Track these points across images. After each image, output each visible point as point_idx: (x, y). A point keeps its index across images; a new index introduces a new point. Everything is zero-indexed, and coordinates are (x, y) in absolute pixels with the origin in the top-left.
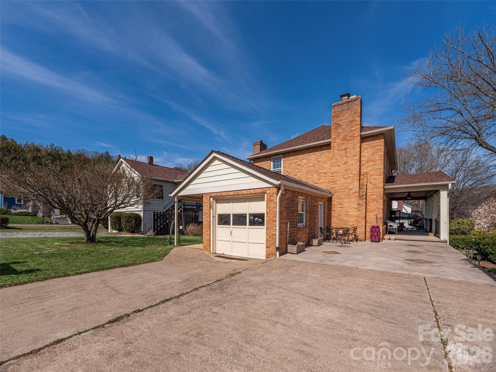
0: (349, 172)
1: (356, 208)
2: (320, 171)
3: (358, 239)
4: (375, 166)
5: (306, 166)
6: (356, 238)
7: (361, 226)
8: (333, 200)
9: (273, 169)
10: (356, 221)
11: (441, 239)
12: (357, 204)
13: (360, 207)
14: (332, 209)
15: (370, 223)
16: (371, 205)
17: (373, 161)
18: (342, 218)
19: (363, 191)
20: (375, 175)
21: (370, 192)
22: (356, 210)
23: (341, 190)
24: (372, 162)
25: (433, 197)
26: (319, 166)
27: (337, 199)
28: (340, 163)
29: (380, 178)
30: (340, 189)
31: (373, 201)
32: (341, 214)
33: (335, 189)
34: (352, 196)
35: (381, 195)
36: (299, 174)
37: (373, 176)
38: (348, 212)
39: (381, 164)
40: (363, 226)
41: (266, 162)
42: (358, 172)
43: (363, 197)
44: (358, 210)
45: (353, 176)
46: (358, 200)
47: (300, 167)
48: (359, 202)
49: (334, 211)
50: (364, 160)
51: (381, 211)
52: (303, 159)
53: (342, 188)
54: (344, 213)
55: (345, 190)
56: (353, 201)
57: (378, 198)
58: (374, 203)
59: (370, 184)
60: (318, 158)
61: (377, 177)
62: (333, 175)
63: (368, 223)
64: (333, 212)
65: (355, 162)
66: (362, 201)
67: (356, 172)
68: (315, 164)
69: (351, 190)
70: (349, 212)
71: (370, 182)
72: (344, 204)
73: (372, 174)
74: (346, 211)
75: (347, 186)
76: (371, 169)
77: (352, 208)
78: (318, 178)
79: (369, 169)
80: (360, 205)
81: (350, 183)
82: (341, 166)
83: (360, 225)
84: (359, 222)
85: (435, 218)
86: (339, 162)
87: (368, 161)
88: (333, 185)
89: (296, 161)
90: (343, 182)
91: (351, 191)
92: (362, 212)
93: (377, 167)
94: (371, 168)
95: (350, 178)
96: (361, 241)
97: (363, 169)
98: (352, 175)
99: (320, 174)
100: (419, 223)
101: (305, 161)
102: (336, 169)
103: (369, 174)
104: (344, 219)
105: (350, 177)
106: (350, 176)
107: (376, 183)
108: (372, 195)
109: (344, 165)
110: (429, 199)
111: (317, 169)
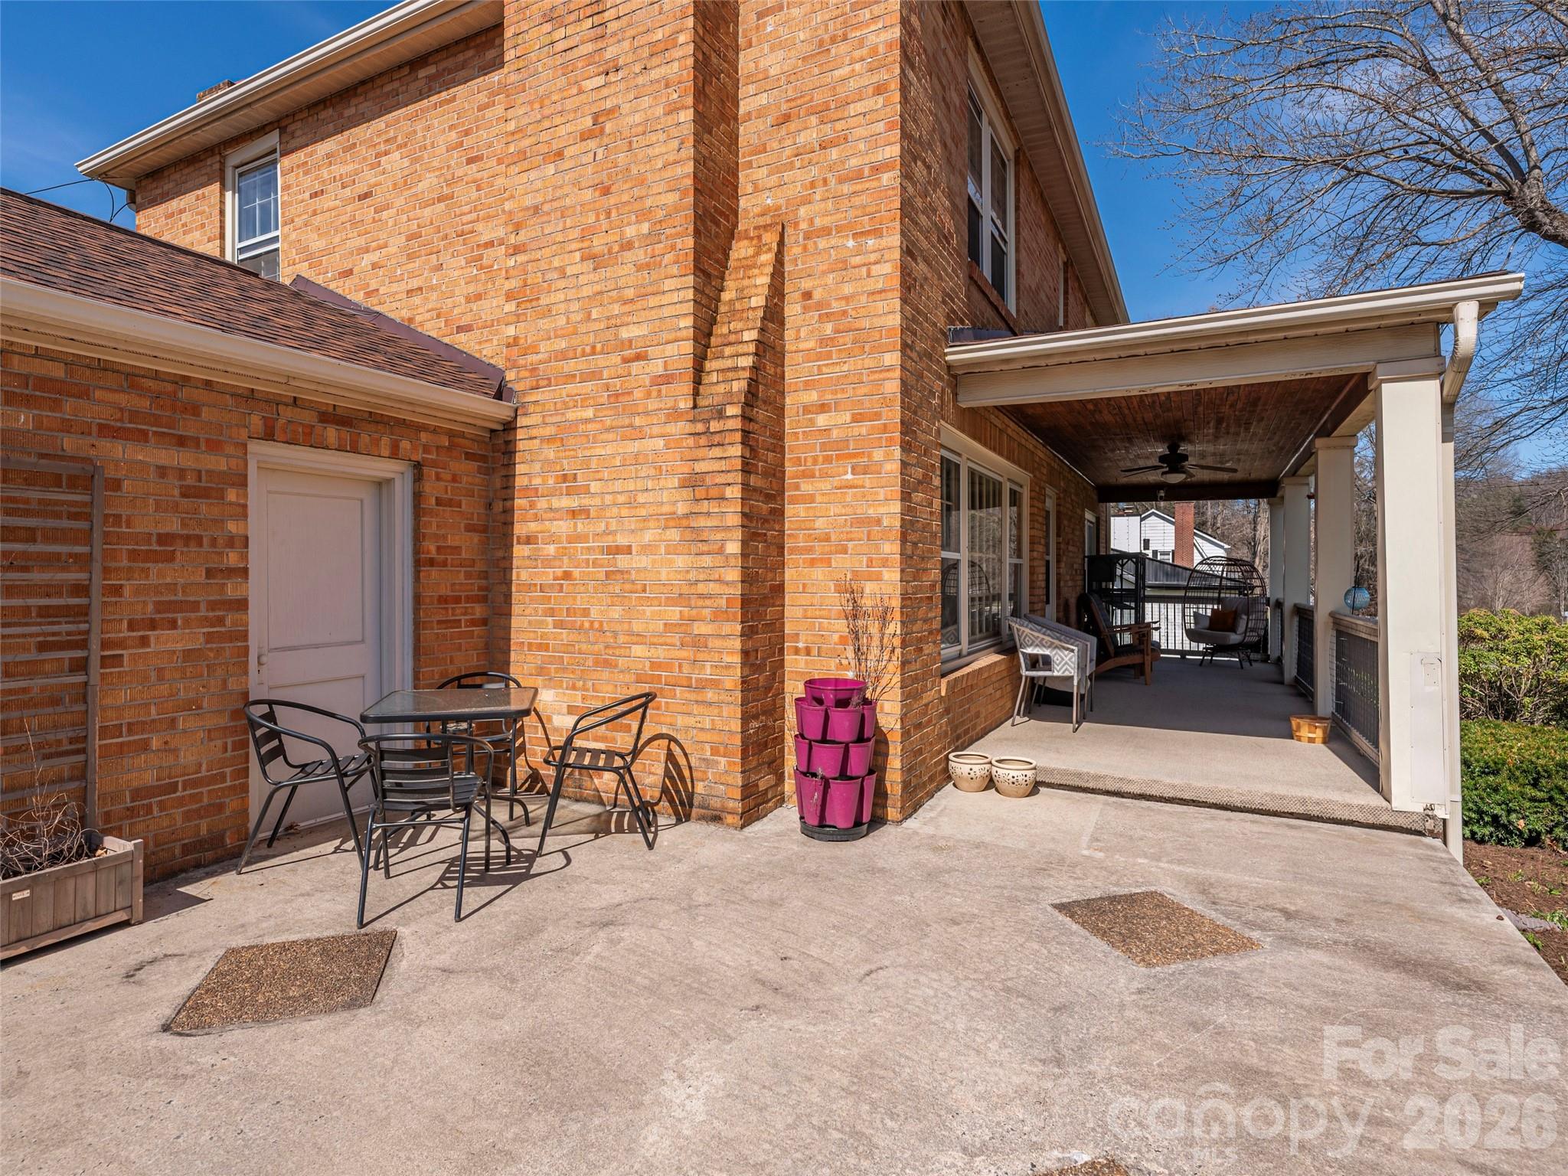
0: (625, 198)
1: (673, 520)
2: (480, 227)
3: (691, 796)
4: (834, 153)
5: (399, 202)
6: (678, 792)
7: (715, 684)
8: (521, 446)
9: (240, 241)
10: (676, 639)
11: (1397, 804)
12: (683, 486)
13: (705, 506)
14: (519, 529)
15: (808, 651)
16: (811, 499)
17: (821, 112)
18: (580, 603)
19: (729, 363)
20: (840, 229)
21: (808, 386)
22: (674, 535)
23: (570, 366)
24: (814, 120)
25: (1314, 471)
26: (474, 195)
27: (550, 440)
28: (562, 131)
29: (873, 257)
30: (563, 356)
31: (828, 460)
32: (576, 572)
33: (535, 358)
34: (646, 413)
35: (886, 402)
36: (368, 259)
37: (822, 243)
38: (617, 550)
39: (880, 127)
40: (728, 685)
41: (199, 192)
42: (684, 194)
43: (721, 415)
44: (688, 535)
45: (652, 238)
46: (691, 442)
47: (366, 212)
48: (701, 467)
49: (529, 540)
50: (761, 113)
51: (891, 548)
52: (382, 148)
53: (576, 341)
54: (595, 563)
55: (601, 361)
56: (655, 452)
57: (863, 428)
58: (836, 481)
59: (806, 309)
60: (467, 133)
61: (851, 243)
62: (523, 237)
63: (797, 651)
64: (519, 551)
65: (659, 111)
66: (717, 452)
67: (672, 198)
68: (451, 182)
69: (638, 357)
70: (628, 550)
71: (807, 295)
72: (595, 487)
73: (818, 222)
74: (608, 541)
75: (614, 324)
76: (813, 185)
77: (645, 519)
78: (471, 289)
79: (798, 178)
80: (700, 492)
81: (630, 293)
82: (567, 153)
83: (708, 672)
84: (699, 643)
85: (1331, 608)
86: (558, 120)
87: (786, 119)
88: (518, 318)
89: (350, 167)
90: (587, 291)
91: (636, 367)
92: (721, 551)
93: (854, 162)
94: (814, 171)
95: (629, 256)
96: (717, 819)
97: (757, 190)
98: (645, 228)
99: (480, 258)
100: (1241, 627)
101: (395, 161)
102: (539, 184)
103: (796, 224)
104: (594, 614)
105: (627, 246)
106: (630, 232)
107: (847, 299)
108: (823, 408)
109: (591, 144)
110: (1290, 491)
111: (465, 219)
